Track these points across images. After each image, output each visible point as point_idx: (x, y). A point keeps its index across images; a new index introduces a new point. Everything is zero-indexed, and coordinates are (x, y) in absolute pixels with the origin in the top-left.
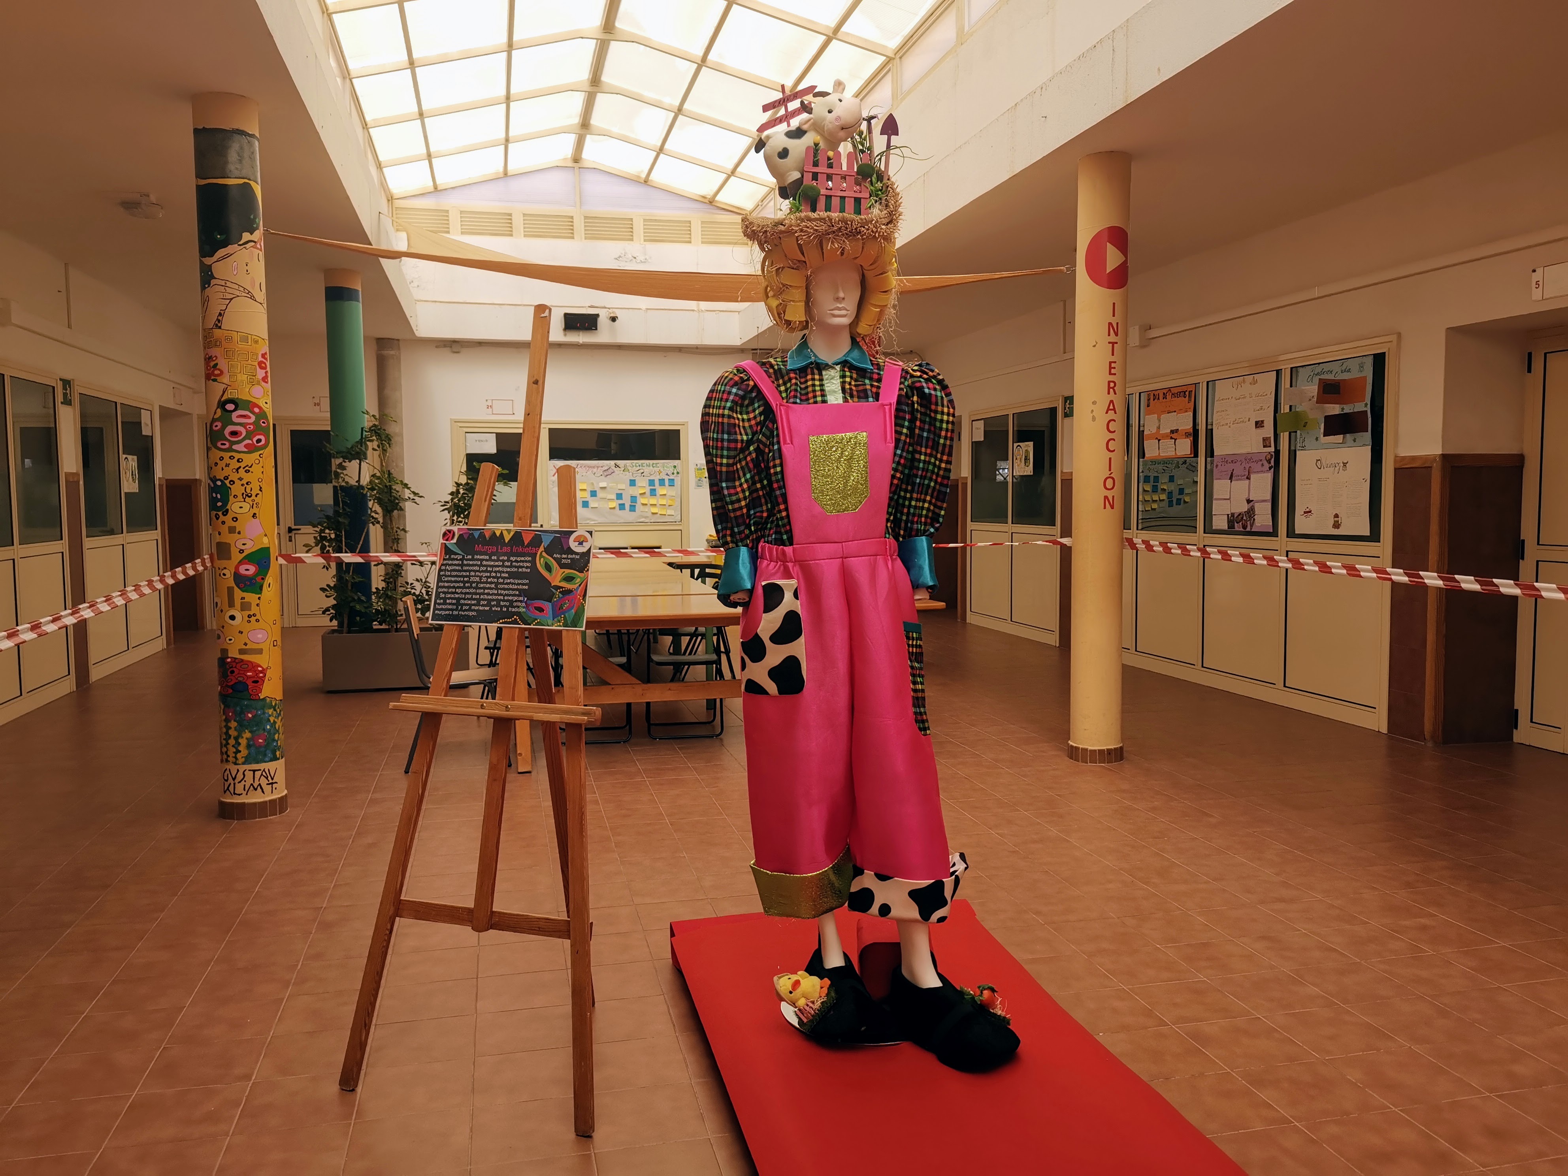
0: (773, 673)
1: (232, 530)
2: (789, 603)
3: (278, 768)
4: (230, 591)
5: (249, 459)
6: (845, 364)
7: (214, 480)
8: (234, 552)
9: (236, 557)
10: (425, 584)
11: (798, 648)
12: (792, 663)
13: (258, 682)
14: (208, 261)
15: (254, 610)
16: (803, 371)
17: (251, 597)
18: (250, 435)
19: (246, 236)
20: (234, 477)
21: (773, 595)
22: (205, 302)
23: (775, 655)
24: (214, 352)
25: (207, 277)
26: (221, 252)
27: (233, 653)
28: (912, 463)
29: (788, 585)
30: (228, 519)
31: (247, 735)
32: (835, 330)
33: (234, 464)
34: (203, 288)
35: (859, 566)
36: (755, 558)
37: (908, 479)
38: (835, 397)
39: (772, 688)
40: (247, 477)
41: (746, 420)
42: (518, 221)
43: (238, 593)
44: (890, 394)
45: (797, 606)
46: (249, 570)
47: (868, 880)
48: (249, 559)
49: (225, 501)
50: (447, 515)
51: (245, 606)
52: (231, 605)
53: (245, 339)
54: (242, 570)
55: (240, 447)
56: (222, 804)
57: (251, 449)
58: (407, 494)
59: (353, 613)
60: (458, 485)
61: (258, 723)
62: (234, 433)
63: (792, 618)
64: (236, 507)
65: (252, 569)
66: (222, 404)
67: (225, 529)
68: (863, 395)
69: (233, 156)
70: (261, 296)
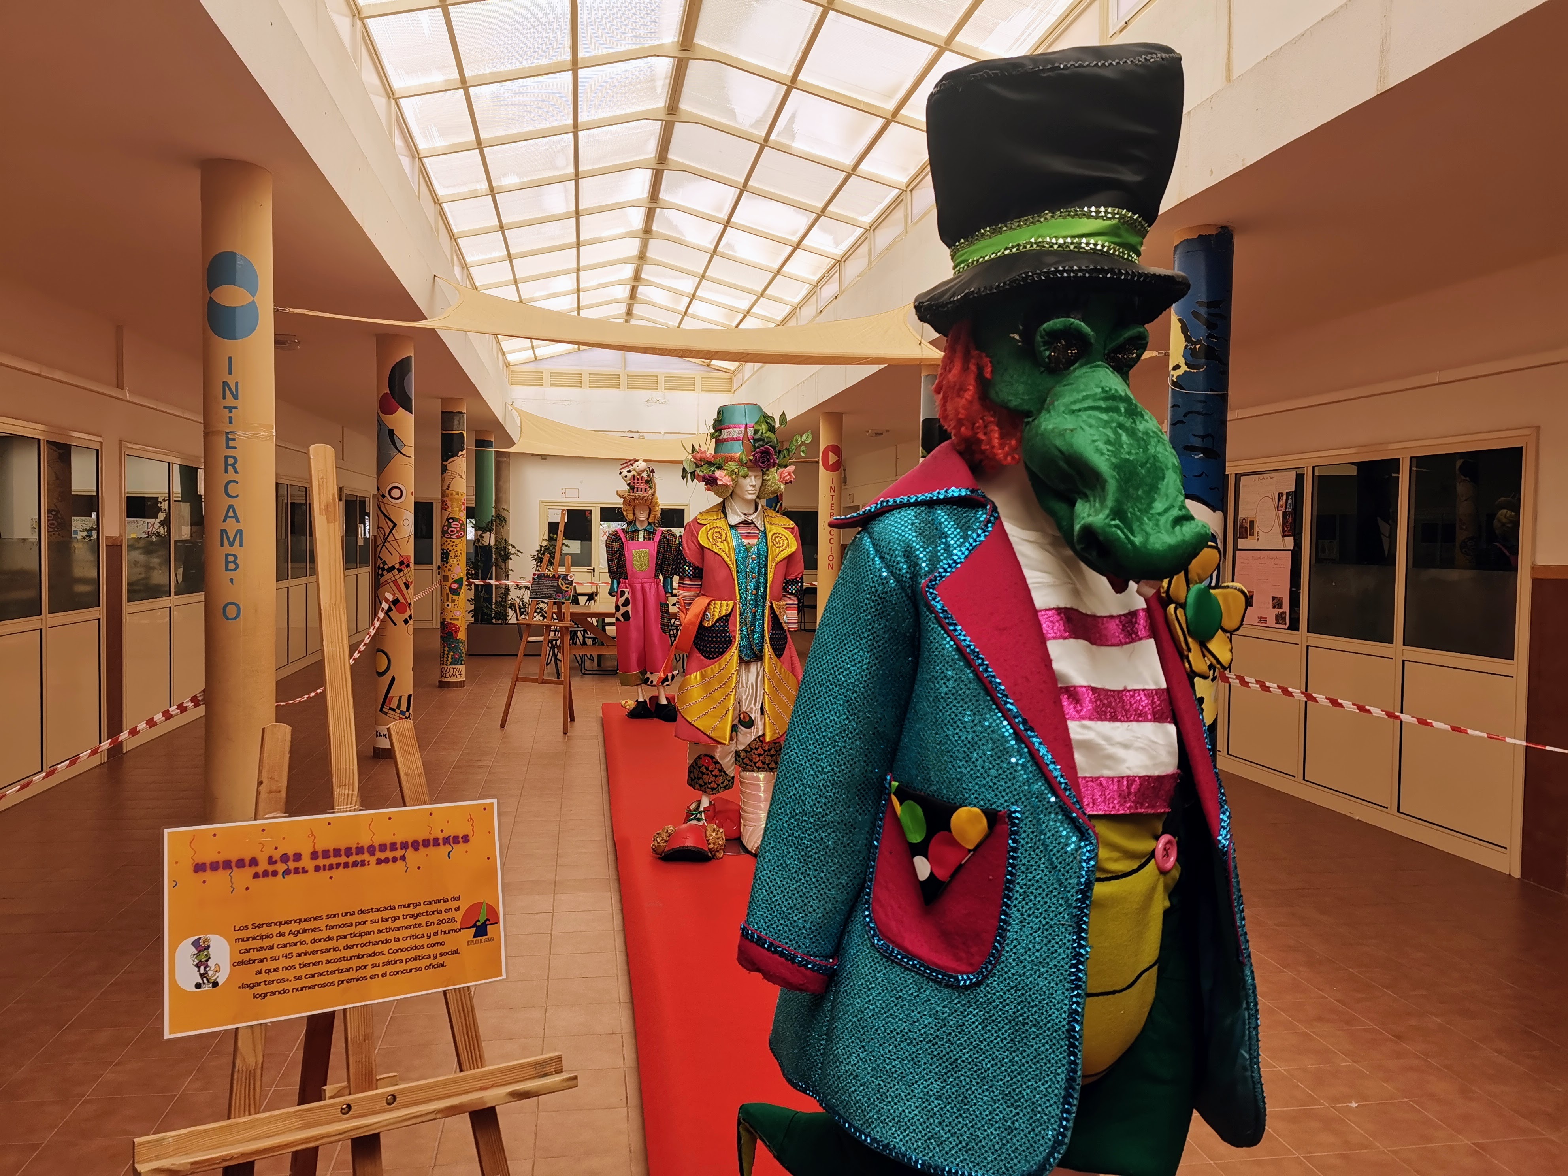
0: (622, 615)
1: (449, 570)
2: (626, 595)
3: (462, 668)
4: (448, 594)
5: (457, 541)
6: (645, 530)
7: (443, 550)
8: (450, 579)
9: (451, 581)
10: (522, 600)
11: (629, 608)
12: (627, 612)
13: (457, 632)
14: (445, 463)
15: (456, 602)
16: (633, 532)
17: (455, 597)
18: (458, 532)
19: (460, 453)
20: (451, 548)
21: (623, 593)
22: (443, 479)
23: (623, 610)
24: (445, 499)
25: (444, 469)
26: (450, 460)
27: (448, 620)
28: (664, 557)
29: (626, 590)
30: (448, 565)
31: (452, 653)
32: (643, 521)
33: (451, 544)
34: (442, 474)
35: (647, 586)
36: (618, 583)
37: (663, 562)
38: (641, 539)
39: (622, 619)
40: (456, 549)
41: (616, 545)
42: (586, 378)
43: (450, 595)
44: (657, 539)
45: (629, 597)
46: (455, 586)
47: (648, 675)
48: (455, 582)
49: (447, 559)
50: (535, 562)
51: (453, 601)
52: (448, 600)
53: (458, 494)
54: (452, 586)
55: (454, 537)
56: (440, 682)
57: (458, 538)
58: (512, 551)
59: (483, 614)
60: (541, 546)
61: (456, 649)
62: (452, 531)
63: (627, 599)
64: (451, 561)
65: (456, 586)
66: (448, 520)
67: (446, 569)
68: (649, 539)
69: (456, 422)
70: (464, 477)
